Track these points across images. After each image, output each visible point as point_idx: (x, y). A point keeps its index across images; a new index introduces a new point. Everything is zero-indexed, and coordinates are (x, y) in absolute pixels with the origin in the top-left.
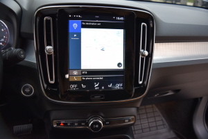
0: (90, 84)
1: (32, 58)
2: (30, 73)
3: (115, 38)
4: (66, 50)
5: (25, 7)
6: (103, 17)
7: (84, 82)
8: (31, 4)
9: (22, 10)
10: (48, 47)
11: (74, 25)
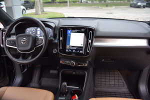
0: (72, 50)
1: (56, 41)
2: (56, 45)
3: (82, 35)
4: (66, 39)
5: (57, 25)
6: (78, 29)
7: (71, 49)
8: (58, 25)
9: (56, 27)
10: (61, 38)
11: (69, 32)
